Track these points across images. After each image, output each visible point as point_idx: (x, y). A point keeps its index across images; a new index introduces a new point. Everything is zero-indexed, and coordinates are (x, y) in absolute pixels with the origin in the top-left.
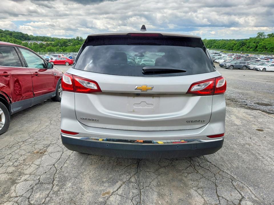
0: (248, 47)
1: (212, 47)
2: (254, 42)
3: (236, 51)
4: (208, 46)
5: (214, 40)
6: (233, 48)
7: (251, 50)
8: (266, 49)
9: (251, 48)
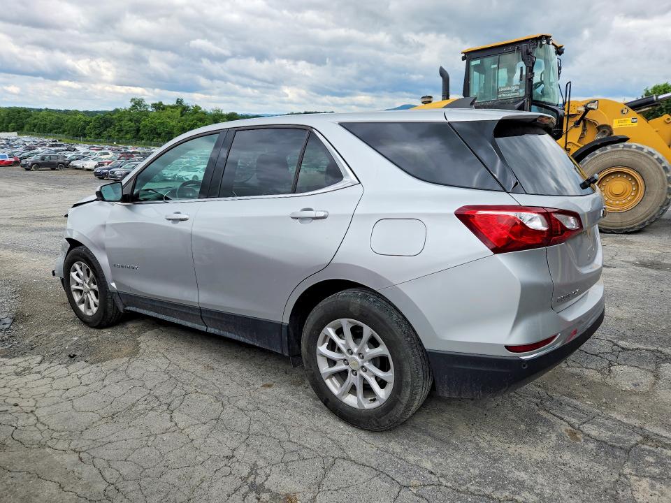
0: (120, 131)
1: (27, 127)
2: (131, 120)
3: (96, 138)
4: (12, 125)
5: (25, 110)
6: (86, 132)
7: (128, 136)
8: (159, 135)
9: (127, 133)
